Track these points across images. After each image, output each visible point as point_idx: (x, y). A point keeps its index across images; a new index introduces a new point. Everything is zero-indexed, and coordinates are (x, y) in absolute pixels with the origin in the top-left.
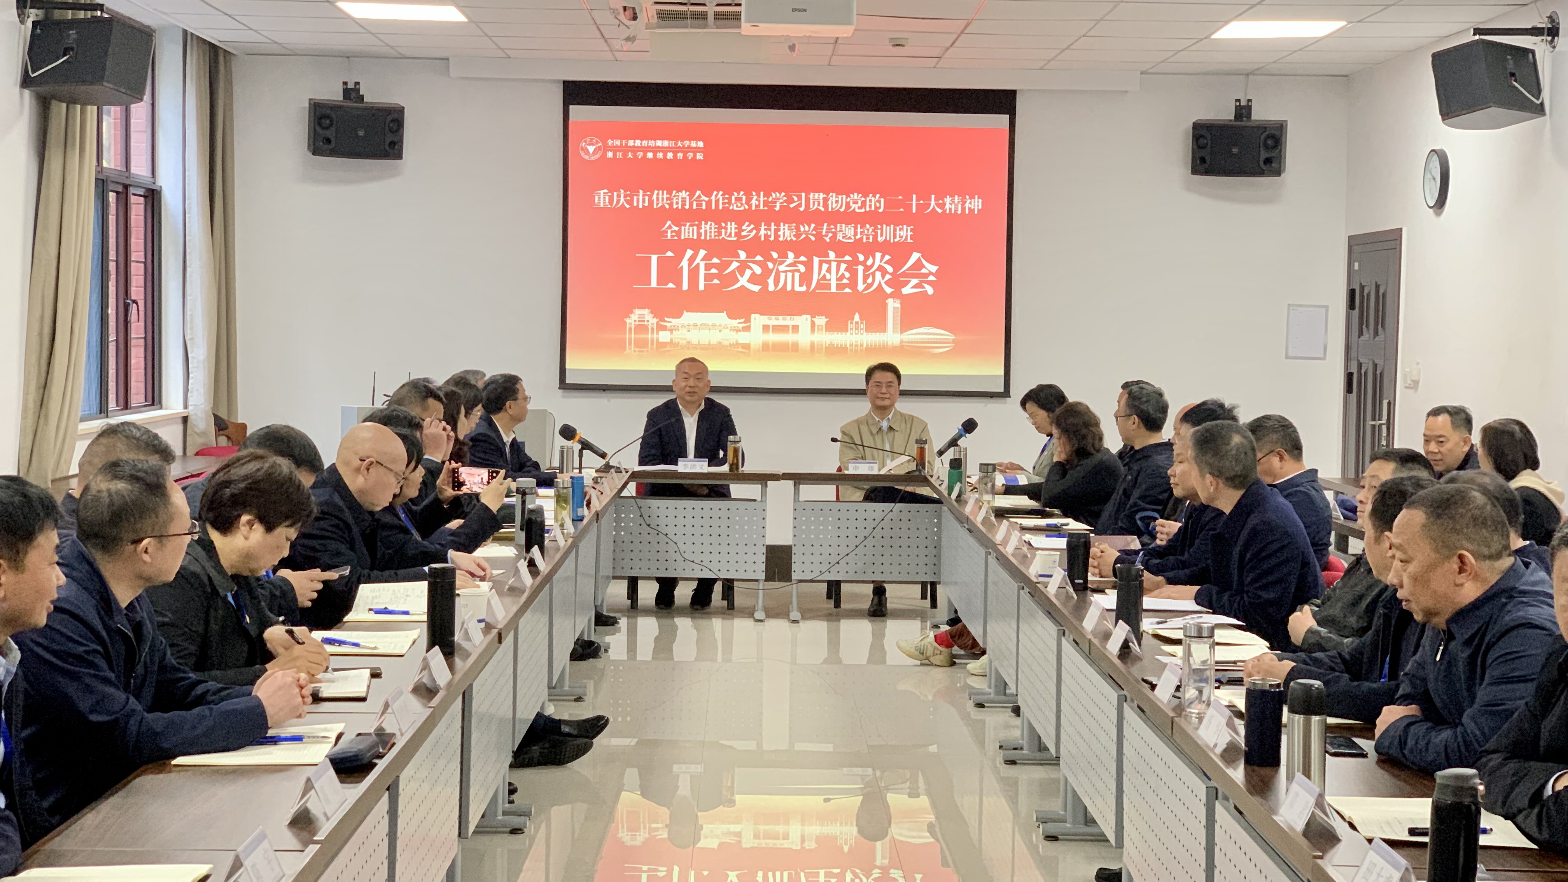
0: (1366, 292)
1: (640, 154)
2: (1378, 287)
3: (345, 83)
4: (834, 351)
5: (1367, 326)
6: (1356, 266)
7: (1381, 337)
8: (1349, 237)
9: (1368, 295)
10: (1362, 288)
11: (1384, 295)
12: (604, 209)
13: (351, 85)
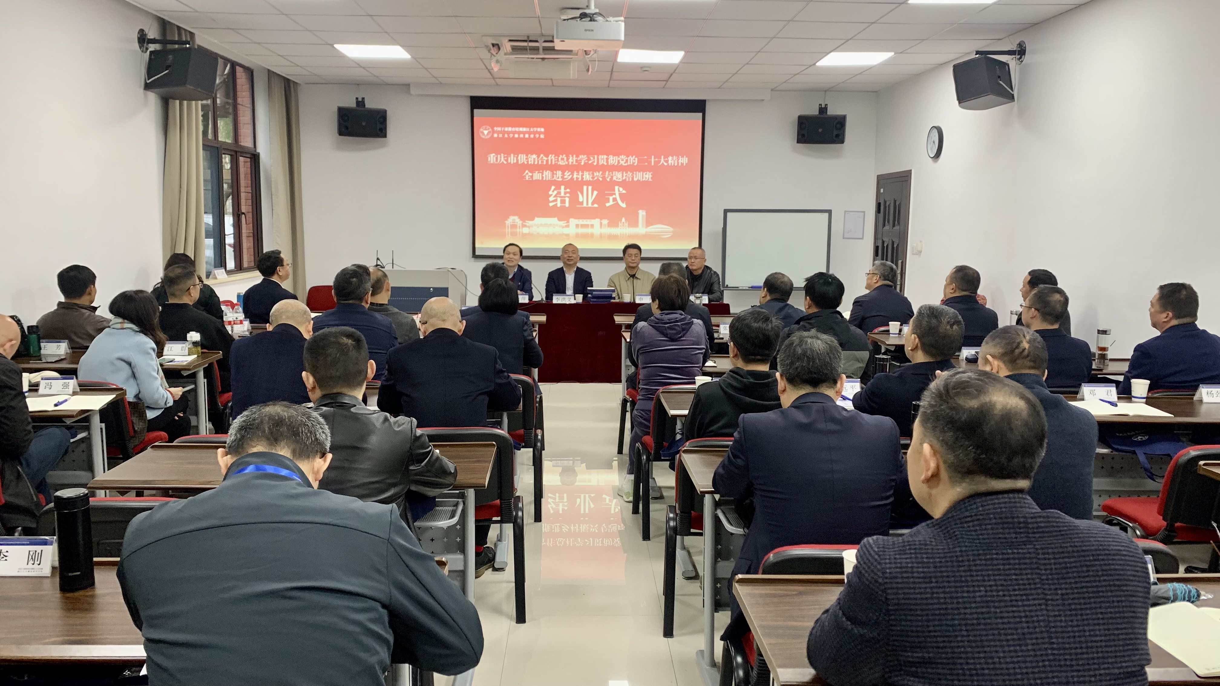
0: (887, 204)
1: (511, 135)
2: (895, 201)
3: (357, 98)
4: (612, 237)
5: (888, 222)
6: (882, 191)
7: (897, 228)
8: (878, 176)
9: (889, 206)
10: (885, 202)
11: (899, 205)
12: (493, 164)
13: (360, 99)
